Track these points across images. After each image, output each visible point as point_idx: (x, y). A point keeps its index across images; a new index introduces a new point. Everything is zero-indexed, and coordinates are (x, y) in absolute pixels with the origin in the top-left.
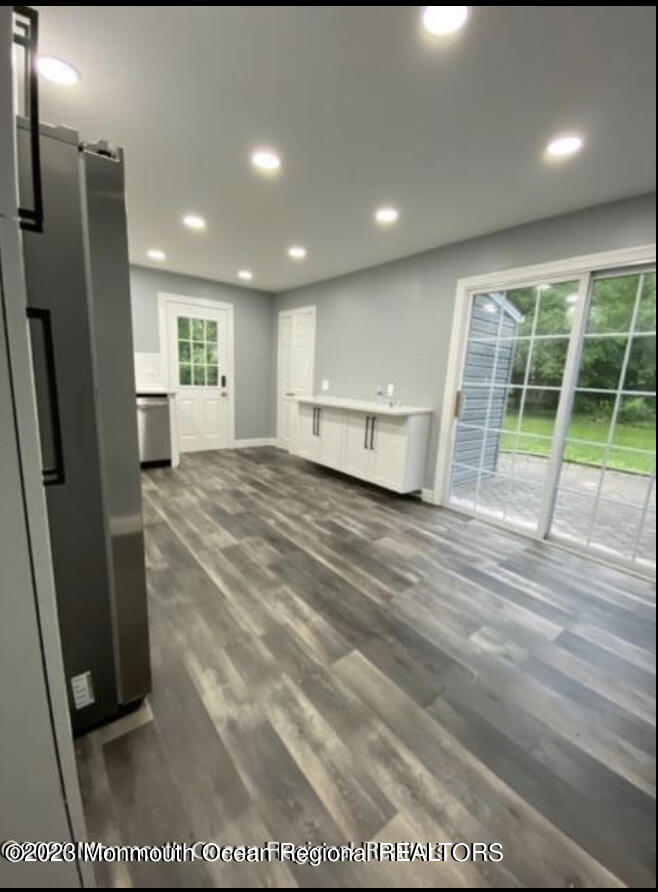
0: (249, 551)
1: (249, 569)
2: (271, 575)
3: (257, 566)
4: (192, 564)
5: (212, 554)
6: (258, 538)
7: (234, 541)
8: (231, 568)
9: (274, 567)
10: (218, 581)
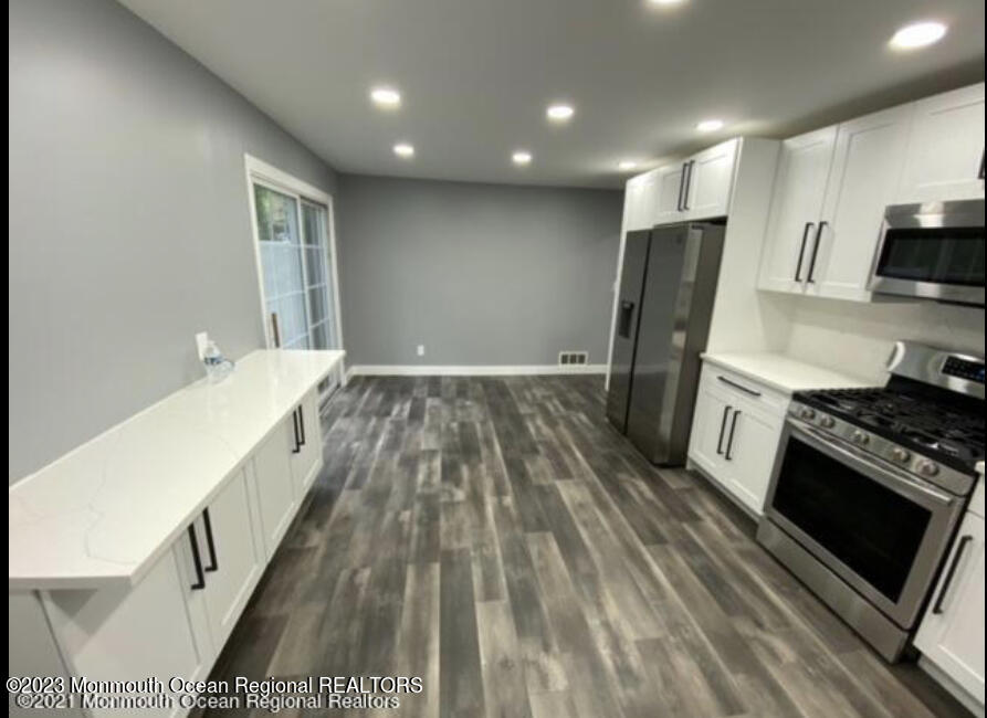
0: (549, 471)
1: (553, 454)
2: (540, 448)
3: (547, 456)
4: (598, 471)
5: (581, 476)
6: (535, 481)
7: (560, 485)
8: (567, 460)
9: (535, 451)
10: (579, 455)
